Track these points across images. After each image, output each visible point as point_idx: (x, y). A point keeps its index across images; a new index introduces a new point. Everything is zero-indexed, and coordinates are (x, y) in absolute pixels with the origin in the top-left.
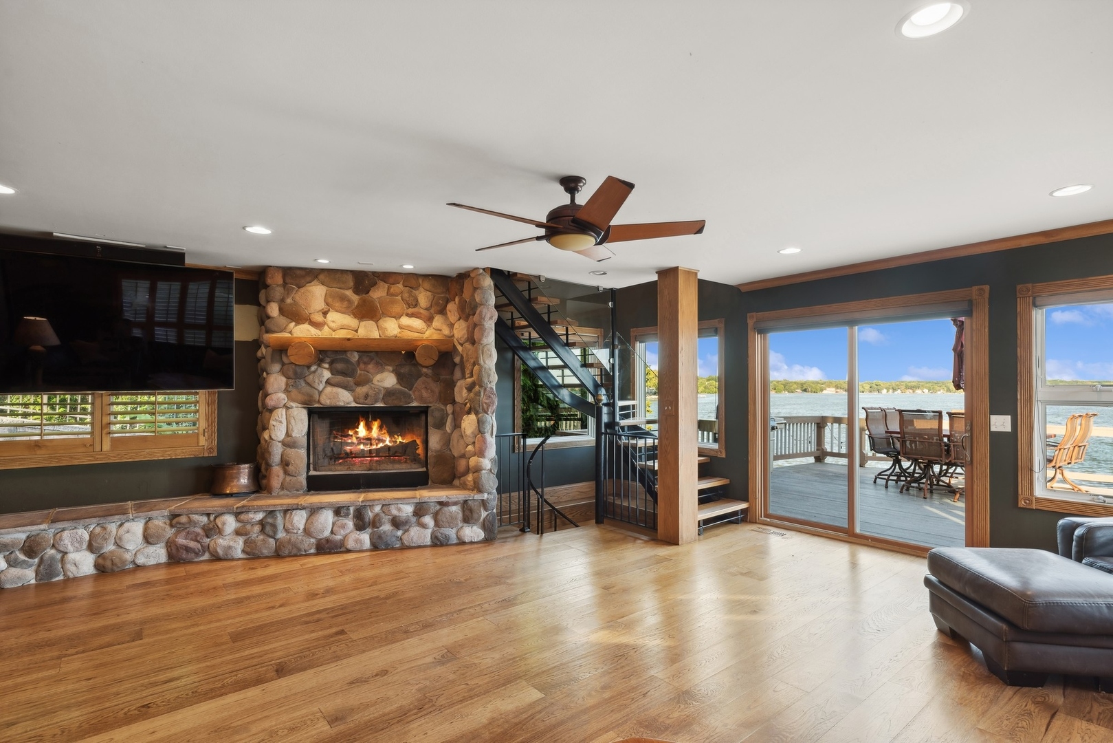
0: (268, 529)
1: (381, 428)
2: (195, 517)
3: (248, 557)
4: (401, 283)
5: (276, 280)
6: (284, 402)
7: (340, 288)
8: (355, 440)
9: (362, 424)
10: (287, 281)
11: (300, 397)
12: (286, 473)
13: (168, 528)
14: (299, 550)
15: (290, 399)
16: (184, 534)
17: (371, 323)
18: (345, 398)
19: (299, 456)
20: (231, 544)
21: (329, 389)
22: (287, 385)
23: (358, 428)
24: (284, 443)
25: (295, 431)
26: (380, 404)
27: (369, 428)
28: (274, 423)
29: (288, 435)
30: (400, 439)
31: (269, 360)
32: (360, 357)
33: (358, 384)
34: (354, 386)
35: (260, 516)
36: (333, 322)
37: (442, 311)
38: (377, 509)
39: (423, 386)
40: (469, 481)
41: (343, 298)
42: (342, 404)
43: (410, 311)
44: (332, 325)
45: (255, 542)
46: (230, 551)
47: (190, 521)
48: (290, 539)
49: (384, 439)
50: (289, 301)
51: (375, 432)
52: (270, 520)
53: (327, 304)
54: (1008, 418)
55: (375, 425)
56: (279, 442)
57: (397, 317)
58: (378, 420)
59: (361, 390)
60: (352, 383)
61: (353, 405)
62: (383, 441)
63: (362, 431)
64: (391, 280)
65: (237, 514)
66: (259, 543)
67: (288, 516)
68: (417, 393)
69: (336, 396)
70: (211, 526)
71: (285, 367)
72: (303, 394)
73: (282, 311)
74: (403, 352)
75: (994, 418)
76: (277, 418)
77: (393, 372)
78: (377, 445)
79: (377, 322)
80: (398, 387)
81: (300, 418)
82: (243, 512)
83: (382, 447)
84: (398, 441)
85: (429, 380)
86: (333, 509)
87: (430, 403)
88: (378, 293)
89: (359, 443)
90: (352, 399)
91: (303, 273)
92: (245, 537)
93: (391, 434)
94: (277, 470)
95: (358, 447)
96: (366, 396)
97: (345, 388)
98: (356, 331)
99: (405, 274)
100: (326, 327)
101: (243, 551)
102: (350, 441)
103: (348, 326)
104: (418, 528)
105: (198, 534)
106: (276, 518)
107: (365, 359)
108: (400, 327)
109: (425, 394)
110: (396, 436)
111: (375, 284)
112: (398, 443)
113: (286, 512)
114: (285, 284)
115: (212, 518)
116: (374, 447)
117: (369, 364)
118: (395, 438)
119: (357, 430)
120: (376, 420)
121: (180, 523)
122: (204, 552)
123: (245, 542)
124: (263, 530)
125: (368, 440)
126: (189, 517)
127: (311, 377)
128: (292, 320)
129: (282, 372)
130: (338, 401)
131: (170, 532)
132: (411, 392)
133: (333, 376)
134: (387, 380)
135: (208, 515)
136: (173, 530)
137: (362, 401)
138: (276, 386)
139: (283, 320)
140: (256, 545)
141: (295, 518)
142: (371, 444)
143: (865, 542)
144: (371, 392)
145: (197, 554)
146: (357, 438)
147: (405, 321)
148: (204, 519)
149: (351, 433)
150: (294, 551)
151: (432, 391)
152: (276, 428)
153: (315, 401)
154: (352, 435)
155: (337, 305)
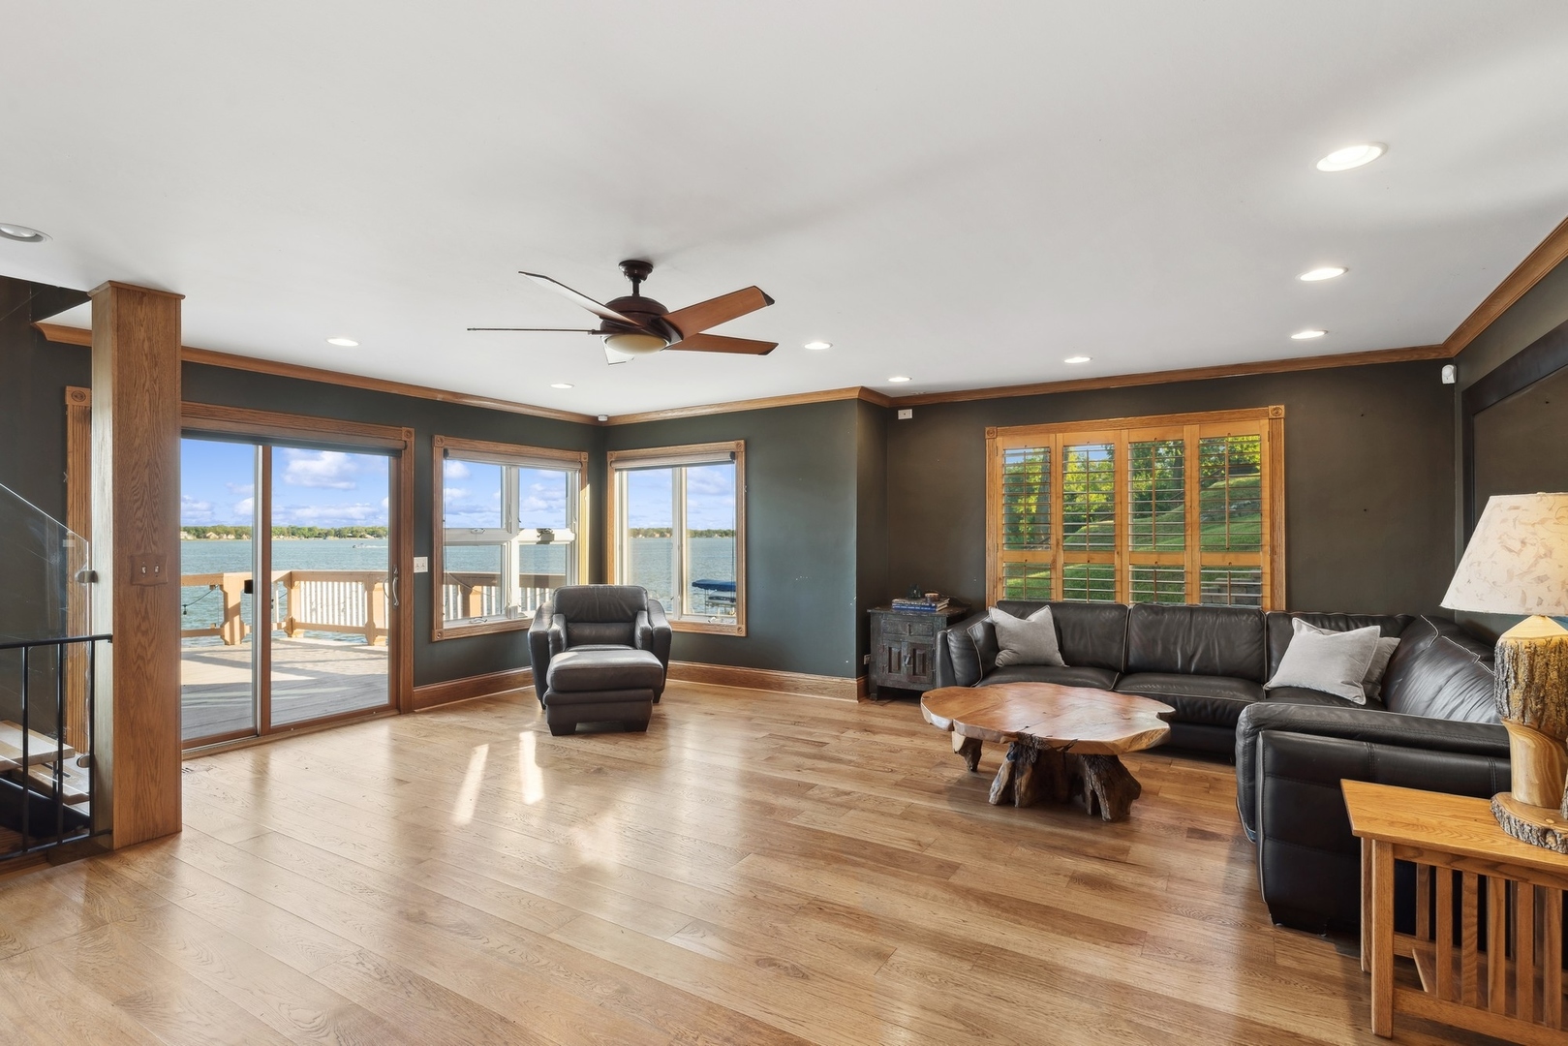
54: (425, 559)
75: (416, 561)
143: (285, 734)
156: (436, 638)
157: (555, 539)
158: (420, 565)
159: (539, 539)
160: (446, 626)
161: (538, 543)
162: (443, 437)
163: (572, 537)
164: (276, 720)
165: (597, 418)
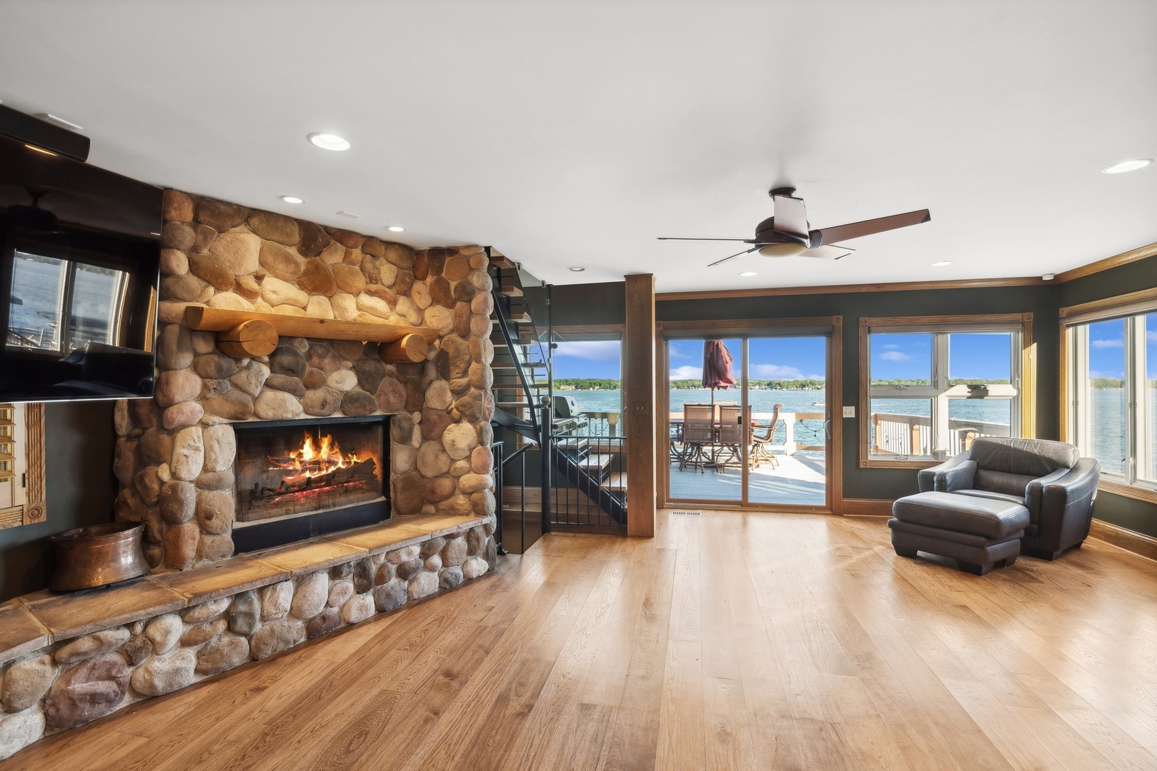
0: (241, 624)
1: (332, 446)
2: (110, 635)
3: (205, 677)
4: (360, 247)
5: (182, 214)
6: (201, 416)
7: (282, 243)
8: (298, 466)
9: (308, 443)
10: (201, 218)
11: (228, 408)
12: (205, 530)
13: (48, 668)
14: (287, 642)
15: (208, 409)
16: (83, 672)
17: (323, 299)
18: (291, 408)
19: (225, 501)
20: (179, 664)
21: (270, 394)
22: (205, 386)
23: (303, 449)
24: (200, 484)
25: (221, 462)
26: (338, 415)
27: (317, 446)
28: (185, 451)
29: (205, 469)
30: (355, 459)
31: (174, 347)
32: (311, 347)
33: (310, 386)
34: (304, 388)
35: (224, 605)
36: (274, 292)
37: (407, 293)
38: (382, 559)
39: (391, 389)
40: (462, 505)
41: (288, 259)
42: (290, 416)
43: (373, 287)
44: (273, 297)
45: (218, 650)
46: (178, 678)
47: (101, 643)
48: (272, 631)
49: (336, 460)
50: (205, 252)
51: (325, 452)
52: (242, 608)
53: (262, 263)
54: (853, 408)
55: (325, 443)
56: (191, 482)
57: (357, 294)
58: (329, 436)
59: (315, 395)
60: (301, 385)
61: (303, 416)
62: (335, 463)
63: (308, 452)
64: (351, 242)
65: (183, 613)
66: (226, 650)
67: (268, 594)
68: (382, 398)
69: (282, 404)
70: (139, 642)
71: (202, 359)
72: (232, 402)
73: (194, 268)
74: (364, 343)
75: (845, 409)
76: (192, 443)
77: (353, 368)
78: (327, 470)
79: (330, 298)
80: (359, 390)
81: (226, 439)
82: (194, 607)
83: (333, 472)
84: (352, 461)
85: (395, 380)
86: (328, 571)
87: (397, 410)
88: (333, 258)
89: (304, 471)
90: (301, 408)
91: (230, 210)
92: (197, 648)
93: (345, 452)
94: (190, 528)
95: (303, 475)
96: (324, 404)
97: (293, 392)
98: (304, 308)
99: (364, 236)
100: (259, 300)
101: (197, 671)
102: (291, 468)
103: (295, 300)
104: (427, 573)
105: (113, 665)
106: (251, 603)
107: (320, 351)
108: (359, 309)
109: (392, 399)
110: (350, 455)
111: (327, 245)
112: (353, 463)
113: (261, 591)
114: (196, 222)
115: (139, 628)
116: (324, 473)
117: (325, 357)
118: (349, 458)
119: (302, 451)
120: (326, 436)
121: (78, 654)
122: (123, 693)
123: (199, 655)
124: (230, 629)
125: (316, 464)
126: (97, 639)
127: (244, 375)
128: (210, 283)
129: (195, 367)
130: (286, 412)
131: (51, 676)
132: (373, 397)
133: (273, 374)
134: (345, 380)
135: (130, 626)
136: (57, 671)
137: (317, 410)
138: (188, 391)
139: (194, 282)
140: (222, 654)
141: (281, 595)
142: (320, 470)
143: (757, 509)
144: (329, 398)
145: (110, 701)
146: (301, 462)
147: (366, 300)
148: (125, 634)
149: (292, 456)
150: (281, 647)
151: (401, 395)
152: (190, 459)
153: (249, 413)
154: (294, 460)
155: (281, 267)
156: (862, 466)
157: (989, 394)
158: (849, 412)
159: (970, 394)
160: (870, 458)
161: (969, 398)
162: (867, 319)
163: (1014, 392)
164: (750, 501)
165: (1041, 277)
